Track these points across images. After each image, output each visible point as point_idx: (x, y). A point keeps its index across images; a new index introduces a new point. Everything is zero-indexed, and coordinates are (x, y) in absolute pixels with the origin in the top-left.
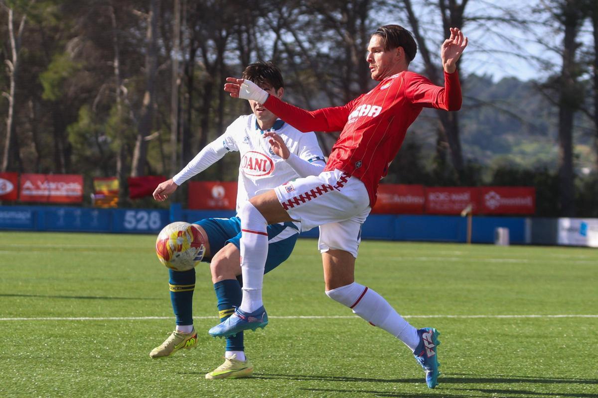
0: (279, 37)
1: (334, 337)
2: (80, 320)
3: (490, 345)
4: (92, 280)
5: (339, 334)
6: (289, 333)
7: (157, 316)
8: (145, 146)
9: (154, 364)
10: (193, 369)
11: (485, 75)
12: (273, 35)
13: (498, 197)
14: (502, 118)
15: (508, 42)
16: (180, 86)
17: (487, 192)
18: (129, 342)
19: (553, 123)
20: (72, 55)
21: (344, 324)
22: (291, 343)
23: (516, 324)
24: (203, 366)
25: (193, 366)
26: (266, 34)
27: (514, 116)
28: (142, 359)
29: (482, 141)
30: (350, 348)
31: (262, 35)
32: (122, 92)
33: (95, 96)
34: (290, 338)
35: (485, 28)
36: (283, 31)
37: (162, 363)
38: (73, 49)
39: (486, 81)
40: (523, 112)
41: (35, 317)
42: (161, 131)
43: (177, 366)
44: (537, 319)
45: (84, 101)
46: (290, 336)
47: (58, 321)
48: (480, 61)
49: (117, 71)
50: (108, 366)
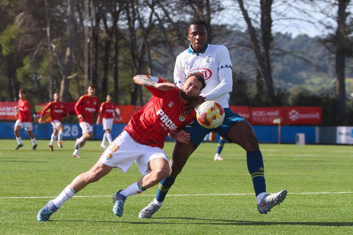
0: (153, 11)
1: (197, 209)
2: (32, 199)
3: (298, 213)
4: (38, 171)
5: (200, 207)
6: (168, 206)
7: (82, 195)
8: (67, 82)
9: (82, 228)
10: (107, 230)
11: (287, 33)
12: (150, 10)
13: (297, 113)
14: (298, 61)
15: (303, 13)
16: (89, 44)
17: (290, 111)
18: (65, 213)
19: (331, 64)
20: (19, 24)
21: (203, 200)
22: (170, 213)
23: (314, 198)
24: (113, 229)
25: (107, 229)
26: (145, 9)
27: (306, 61)
28: (74, 224)
29: (286, 76)
30: (208, 216)
31: (142, 10)
32: (52, 48)
33: (35, 51)
34: (169, 209)
35: (287, 4)
36: (155, 7)
37: (87, 227)
38: (20, 21)
39: (287, 37)
40: (312, 57)
41: (3, 197)
42: (78, 73)
43: (97, 228)
44: (327, 195)
45: (27, 54)
46: (168, 208)
47: (18, 199)
48: (285, 25)
49: (48, 34)
50: (53, 229)
